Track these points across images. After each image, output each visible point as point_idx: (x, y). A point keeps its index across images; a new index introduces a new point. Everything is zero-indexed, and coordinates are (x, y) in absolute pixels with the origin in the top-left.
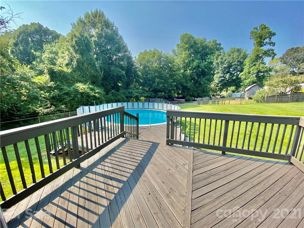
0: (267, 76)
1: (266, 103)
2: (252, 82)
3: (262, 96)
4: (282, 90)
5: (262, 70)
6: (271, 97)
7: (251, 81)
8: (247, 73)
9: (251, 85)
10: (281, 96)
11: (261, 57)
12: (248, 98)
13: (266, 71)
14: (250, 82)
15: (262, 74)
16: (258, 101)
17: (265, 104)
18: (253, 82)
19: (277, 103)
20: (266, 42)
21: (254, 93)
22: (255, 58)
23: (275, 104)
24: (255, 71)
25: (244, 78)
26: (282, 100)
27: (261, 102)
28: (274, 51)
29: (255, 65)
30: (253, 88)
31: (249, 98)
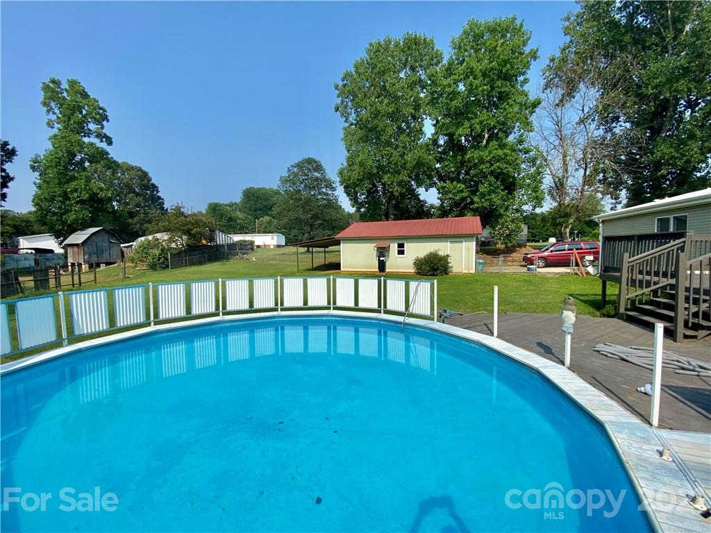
1: (171, 268)
2: (81, 223)
10: (190, 253)
12: (87, 265)
17: (171, 271)
19: (187, 266)
20: (90, 130)
21: (99, 252)
22: (67, 160)
30: (94, 239)
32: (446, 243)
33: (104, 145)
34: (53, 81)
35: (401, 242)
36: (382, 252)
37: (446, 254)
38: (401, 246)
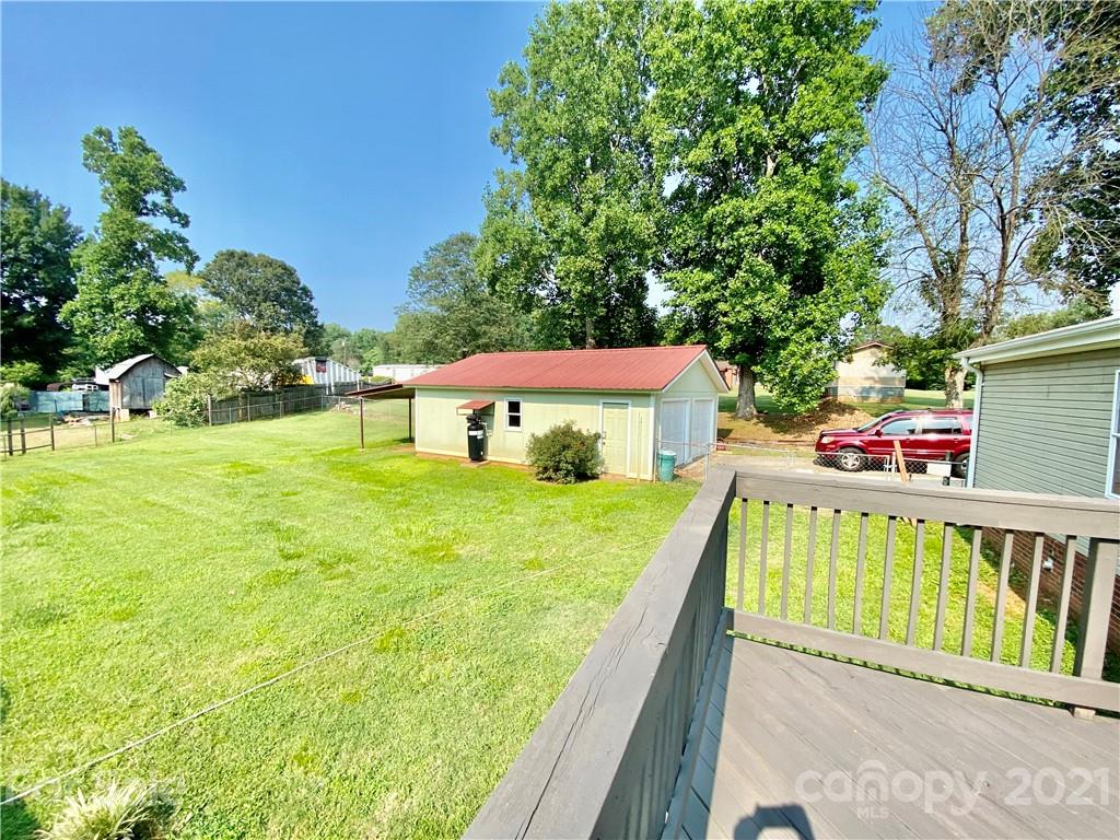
0: (181, 330)
1: (213, 425)
2: (130, 347)
3: (195, 401)
4: (252, 377)
5: (162, 304)
6: (223, 404)
7: (122, 343)
8: (98, 306)
9: (126, 358)
10: (254, 399)
11: (142, 255)
12: (127, 411)
13: (177, 311)
14: (118, 345)
15: (160, 319)
16: (181, 422)
17: (211, 430)
18: (136, 349)
19: (247, 420)
20: (155, 205)
21: (148, 392)
22: (119, 251)
23: (244, 426)
24: (135, 306)
25: (85, 327)
26: (260, 412)
27: (195, 423)
28: (191, 246)
29: (124, 279)
30: (138, 371)
31: (132, 411)
32: (595, 407)
33: (176, 228)
34: (100, 133)
35: (514, 399)
36: (479, 419)
37: (593, 432)
38: (514, 407)
